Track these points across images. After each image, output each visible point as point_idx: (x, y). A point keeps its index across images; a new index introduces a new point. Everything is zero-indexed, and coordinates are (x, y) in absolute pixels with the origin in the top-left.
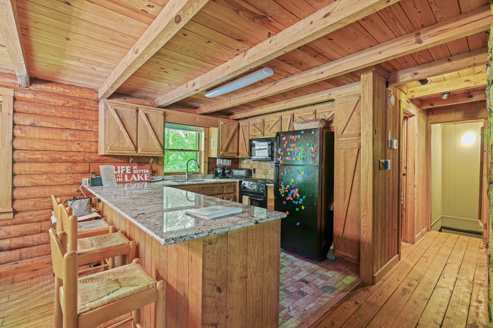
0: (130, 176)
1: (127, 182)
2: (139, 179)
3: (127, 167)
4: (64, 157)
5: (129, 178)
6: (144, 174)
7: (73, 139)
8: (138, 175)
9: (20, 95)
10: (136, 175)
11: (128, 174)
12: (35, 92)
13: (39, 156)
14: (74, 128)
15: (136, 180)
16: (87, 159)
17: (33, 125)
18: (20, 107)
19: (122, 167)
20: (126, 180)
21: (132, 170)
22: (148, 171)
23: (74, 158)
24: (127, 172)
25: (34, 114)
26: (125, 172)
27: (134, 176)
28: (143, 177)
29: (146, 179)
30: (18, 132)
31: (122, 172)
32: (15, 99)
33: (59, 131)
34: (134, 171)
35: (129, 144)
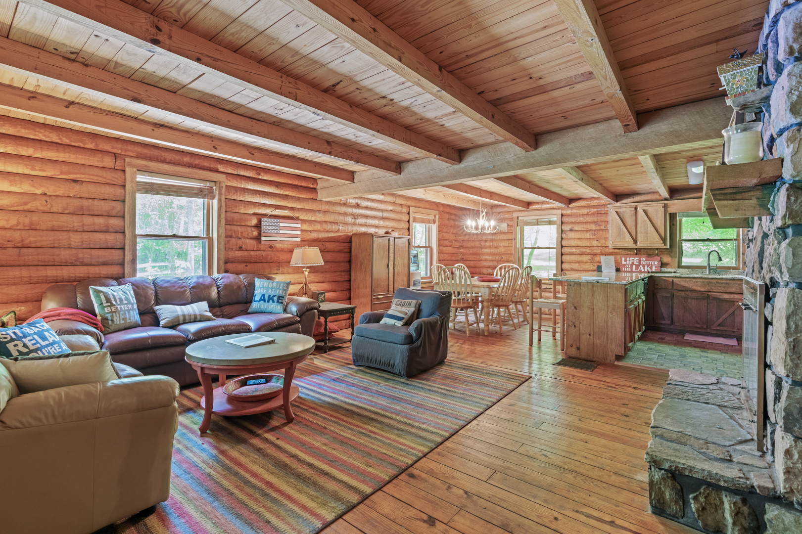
0: (637, 266)
1: (634, 272)
2: (646, 270)
3: (636, 259)
4: (588, 251)
5: (636, 269)
6: (652, 265)
7: (594, 237)
8: (646, 267)
9: (564, 212)
10: (644, 266)
11: (636, 265)
12: (572, 208)
13: (574, 250)
14: (594, 229)
15: (643, 270)
16: (603, 252)
17: (571, 230)
18: (565, 219)
19: (631, 259)
20: (634, 270)
21: (640, 261)
22: (656, 263)
23: (594, 251)
24: (635, 263)
25: (572, 223)
26: (633, 263)
27: (641, 267)
28: (651, 268)
29: (654, 270)
30: (564, 236)
31: (631, 263)
32: (562, 215)
33: (585, 232)
34: (642, 263)
35: (628, 238)
